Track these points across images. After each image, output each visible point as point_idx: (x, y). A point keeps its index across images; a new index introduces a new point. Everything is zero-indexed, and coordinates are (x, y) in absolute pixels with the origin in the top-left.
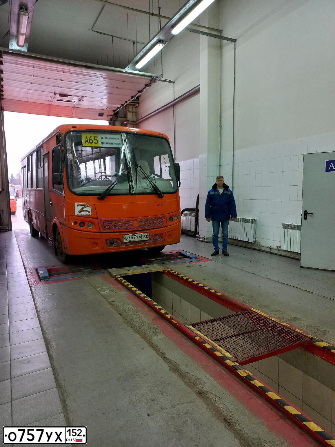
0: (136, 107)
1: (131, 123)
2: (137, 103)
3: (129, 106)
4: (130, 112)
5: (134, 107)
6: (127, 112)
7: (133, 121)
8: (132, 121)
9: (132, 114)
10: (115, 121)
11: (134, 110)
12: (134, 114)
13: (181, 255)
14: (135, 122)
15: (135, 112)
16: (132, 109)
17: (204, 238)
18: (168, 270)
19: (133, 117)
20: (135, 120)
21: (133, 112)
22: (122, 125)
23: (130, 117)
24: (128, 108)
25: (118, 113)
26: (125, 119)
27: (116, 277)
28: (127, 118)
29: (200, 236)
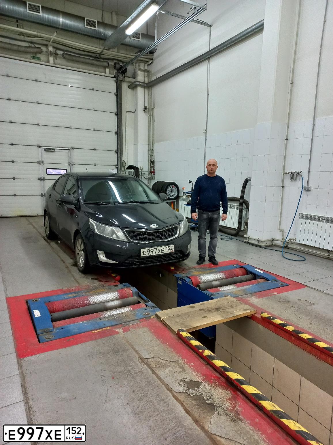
1: (142, 84)
2: (151, 59)
3: (141, 62)
4: (140, 70)
5: (146, 64)
6: (137, 70)
7: (144, 83)
9: (142, 73)
10: (121, 81)
11: (146, 68)
12: (146, 74)
13: (247, 272)
14: (147, 84)
15: (147, 71)
16: (144, 67)
17: (258, 241)
18: (265, 315)
19: (144, 76)
20: (146, 81)
21: (144, 71)
22: (129, 87)
23: (141, 77)
24: (139, 65)
25: (126, 72)
26: (134, 80)
27: (181, 335)
28: (137, 78)
29: (251, 237)
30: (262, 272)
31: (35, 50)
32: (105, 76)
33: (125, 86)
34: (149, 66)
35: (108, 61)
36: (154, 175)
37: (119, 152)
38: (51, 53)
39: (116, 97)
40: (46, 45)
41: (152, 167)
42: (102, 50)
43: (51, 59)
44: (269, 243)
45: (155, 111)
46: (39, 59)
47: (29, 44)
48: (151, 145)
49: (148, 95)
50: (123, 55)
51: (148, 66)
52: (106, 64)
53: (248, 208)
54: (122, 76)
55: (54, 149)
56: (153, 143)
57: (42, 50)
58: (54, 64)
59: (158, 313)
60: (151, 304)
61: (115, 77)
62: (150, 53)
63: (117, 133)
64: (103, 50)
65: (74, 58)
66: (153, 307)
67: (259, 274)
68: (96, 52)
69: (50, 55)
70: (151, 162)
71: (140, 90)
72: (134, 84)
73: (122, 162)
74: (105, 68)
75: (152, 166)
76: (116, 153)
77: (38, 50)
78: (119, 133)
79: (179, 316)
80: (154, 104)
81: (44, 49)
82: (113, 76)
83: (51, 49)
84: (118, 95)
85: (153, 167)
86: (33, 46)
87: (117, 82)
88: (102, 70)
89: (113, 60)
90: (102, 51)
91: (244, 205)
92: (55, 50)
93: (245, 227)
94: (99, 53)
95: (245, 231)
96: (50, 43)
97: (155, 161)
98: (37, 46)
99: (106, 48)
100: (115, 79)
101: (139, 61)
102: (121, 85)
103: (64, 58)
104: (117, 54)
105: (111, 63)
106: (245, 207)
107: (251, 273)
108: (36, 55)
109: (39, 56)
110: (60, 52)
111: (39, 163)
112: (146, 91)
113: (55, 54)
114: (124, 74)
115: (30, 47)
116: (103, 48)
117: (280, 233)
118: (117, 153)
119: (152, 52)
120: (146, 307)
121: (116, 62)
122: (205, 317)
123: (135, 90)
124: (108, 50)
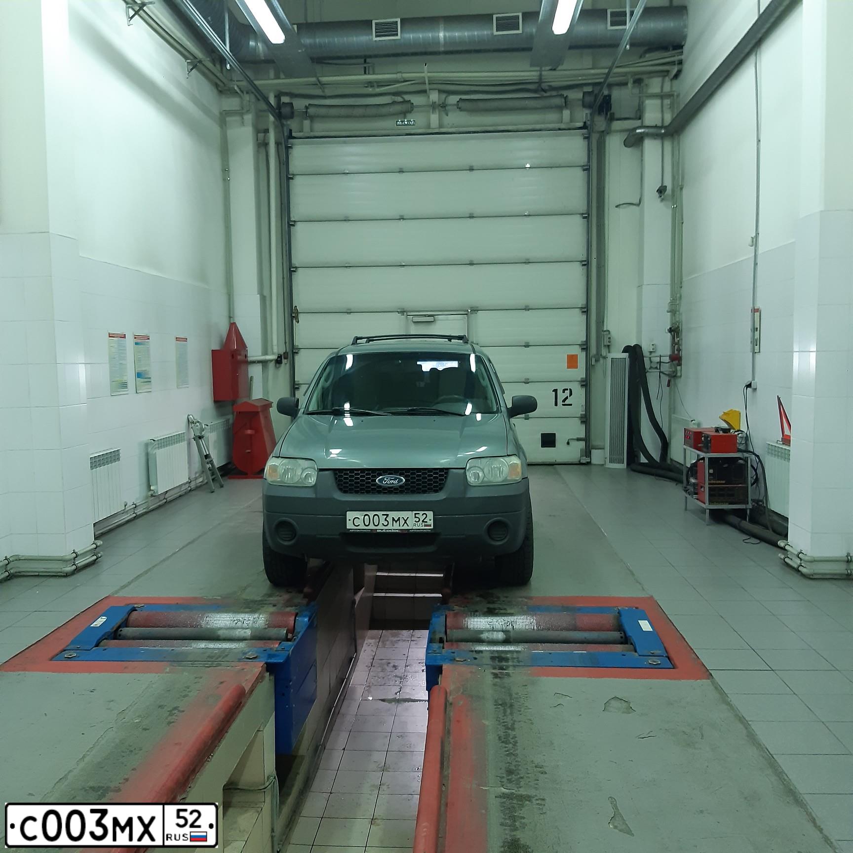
0: (674, 78)
1: (655, 130)
2: (675, 63)
3: (652, 77)
4: (650, 96)
5: (667, 79)
6: (645, 98)
7: (658, 127)
8: (656, 126)
9: (657, 102)
10: (603, 132)
11: (667, 88)
12: (667, 102)
14: (668, 126)
15: (670, 95)
16: (661, 87)
19: (662, 111)
20: (667, 120)
21: (662, 96)
22: (627, 144)
23: (653, 114)
24: (648, 85)
25: (610, 108)
26: (636, 124)
28: (644, 117)
32: (560, 129)
33: (614, 144)
34: (675, 82)
35: (565, 93)
36: (680, 364)
37: (592, 308)
38: (434, 106)
39: (586, 174)
40: (424, 92)
41: (676, 344)
42: (539, 72)
43: (435, 119)
46: (412, 124)
47: (393, 97)
49: (673, 156)
51: (671, 82)
52: (559, 101)
54: (604, 119)
55: (432, 316)
56: (680, 279)
57: (413, 104)
58: (441, 126)
61: (584, 127)
62: (672, 50)
63: (586, 263)
64: (541, 72)
65: (481, 105)
68: (531, 81)
69: (431, 111)
71: (651, 147)
72: (634, 133)
73: (602, 333)
74: (559, 109)
75: (676, 340)
76: (584, 312)
77: (407, 106)
78: (593, 264)
80: (683, 177)
81: (416, 100)
82: (581, 124)
83: (434, 97)
86: (399, 99)
87: (588, 139)
88: (552, 116)
89: (579, 86)
90: (541, 75)
92: (444, 96)
94: (537, 81)
96: (428, 86)
98: (406, 98)
100: (585, 131)
102: (604, 142)
103: (460, 109)
104: (590, 71)
105: (575, 95)
108: (404, 117)
109: (409, 117)
110: (453, 99)
112: (668, 145)
113: (443, 105)
115: (394, 103)
118: (587, 313)
119: (676, 46)
121: (588, 89)
123: (641, 148)
124: (555, 70)
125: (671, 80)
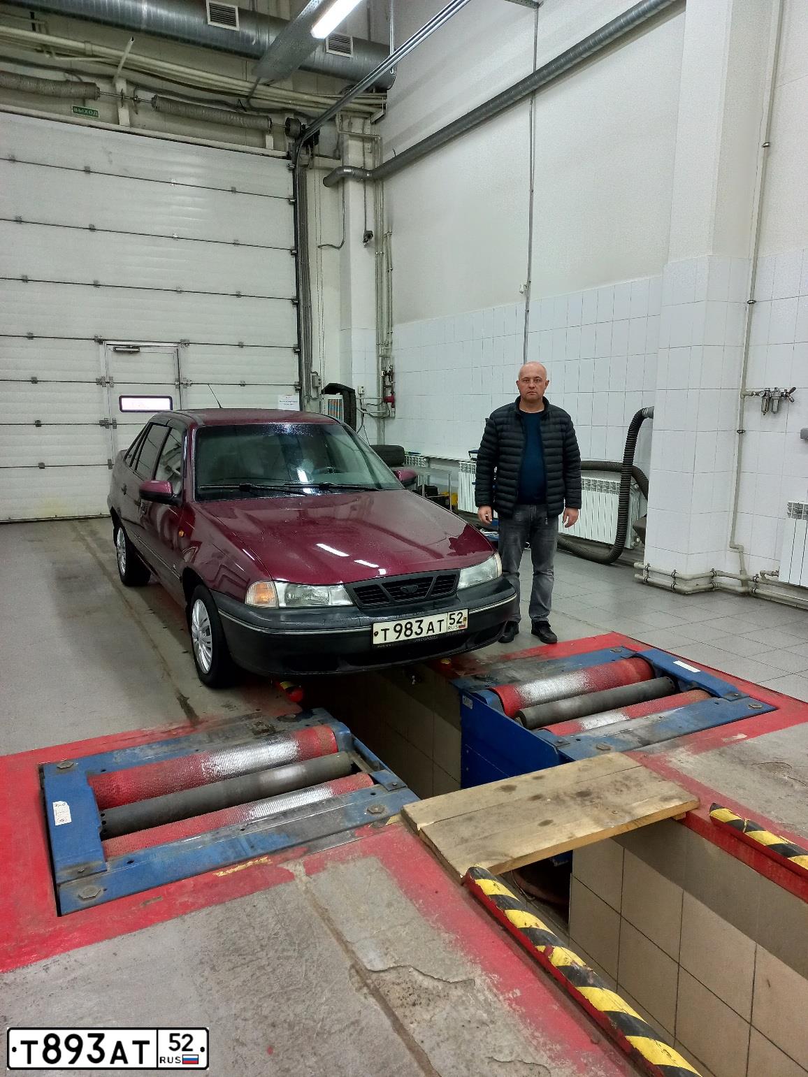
0: (376, 122)
1: (357, 172)
2: (379, 106)
3: (355, 117)
4: (354, 136)
5: (368, 122)
6: (346, 137)
7: (363, 170)
8: (361, 169)
9: (360, 144)
10: (306, 166)
11: (368, 131)
12: (368, 145)
13: (653, 671)
14: (370, 172)
15: (371, 139)
16: (363, 129)
17: (675, 578)
18: (725, 815)
19: (364, 155)
20: (370, 164)
21: (363, 139)
22: (326, 182)
23: (355, 155)
24: (350, 124)
25: (317, 142)
26: (337, 163)
27: (479, 888)
28: (345, 158)
29: (653, 566)
30: (695, 670)
31: (82, 90)
32: (263, 155)
33: (314, 180)
34: (377, 127)
35: (270, 116)
36: (393, 406)
37: (302, 349)
38: (122, 98)
39: (292, 208)
40: (110, 78)
41: (388, 387)
42: (253, 85)
43: (124, 114)
44: (704, 584)
45: (393, 239)
46: (93, 114)
47: (67, 74)
48: (385, 332)
49: (376, 202)
50: (309, 98)
51: (373, 126)
52: (264, 123)
53: (644, 489)
54: (307, 153)
55: (138, 347)
56: (390, 325)
57: (99, 88)
58: (132, 125)
59: (409, 808)
60: (388, 775)
61: (288, 157)
62: (377, 92)
63: (296, 302)
64: (256, 85)
65: (182, 109)
66: (395, 788)
67: (688, 677)
68: (238, 92)
69: (120, 103)
70: (386, 374)
71: (353, 189)
72: (338, 173)
73: (311, 375)
74: (263, 132)
75: (388, 383)
76: (296, 352)
77: (90, 90)
78: (301, 303)
79: (470, 819)
80: (390, 224)
81: (103, 86)
82: (284, 154)
83: (121, 86)
84: (299, 202)
85: (391, 387)
86: (74, 79)
87: (293, 170)
88: (256, 140)
89: (283, 111)
90: (254, 89)
91: (633, 481)
92: (132, 89)
93: (635, 540)
94: (247, 94)
95: (639, 551)
96: (119, 70)
97: (396, 370)
98: (86, 79)
99: (263, 80)
100: (289, 162)
101: (350, 114)
102: (306, 176)
103: (157, 109)
104: (292, 94)
105: (279, 121)
106: (636, 486)
107: (664, 673)
108: (84, 104)
109: (91, 105)
110: (147, 96)
111: (101, 384)
112: (370, 191)
113: (133, 99)
114: (312, 147)
115: (67, 82)
116: (254, 79)
117: (734, 556)
118: (299, 353)
119: (381, 88)
120: (372, 786)
121: (292, 116)
122: (546, 823)
123: (341, 190)
124: (268, 85)
125: (372, 124)
